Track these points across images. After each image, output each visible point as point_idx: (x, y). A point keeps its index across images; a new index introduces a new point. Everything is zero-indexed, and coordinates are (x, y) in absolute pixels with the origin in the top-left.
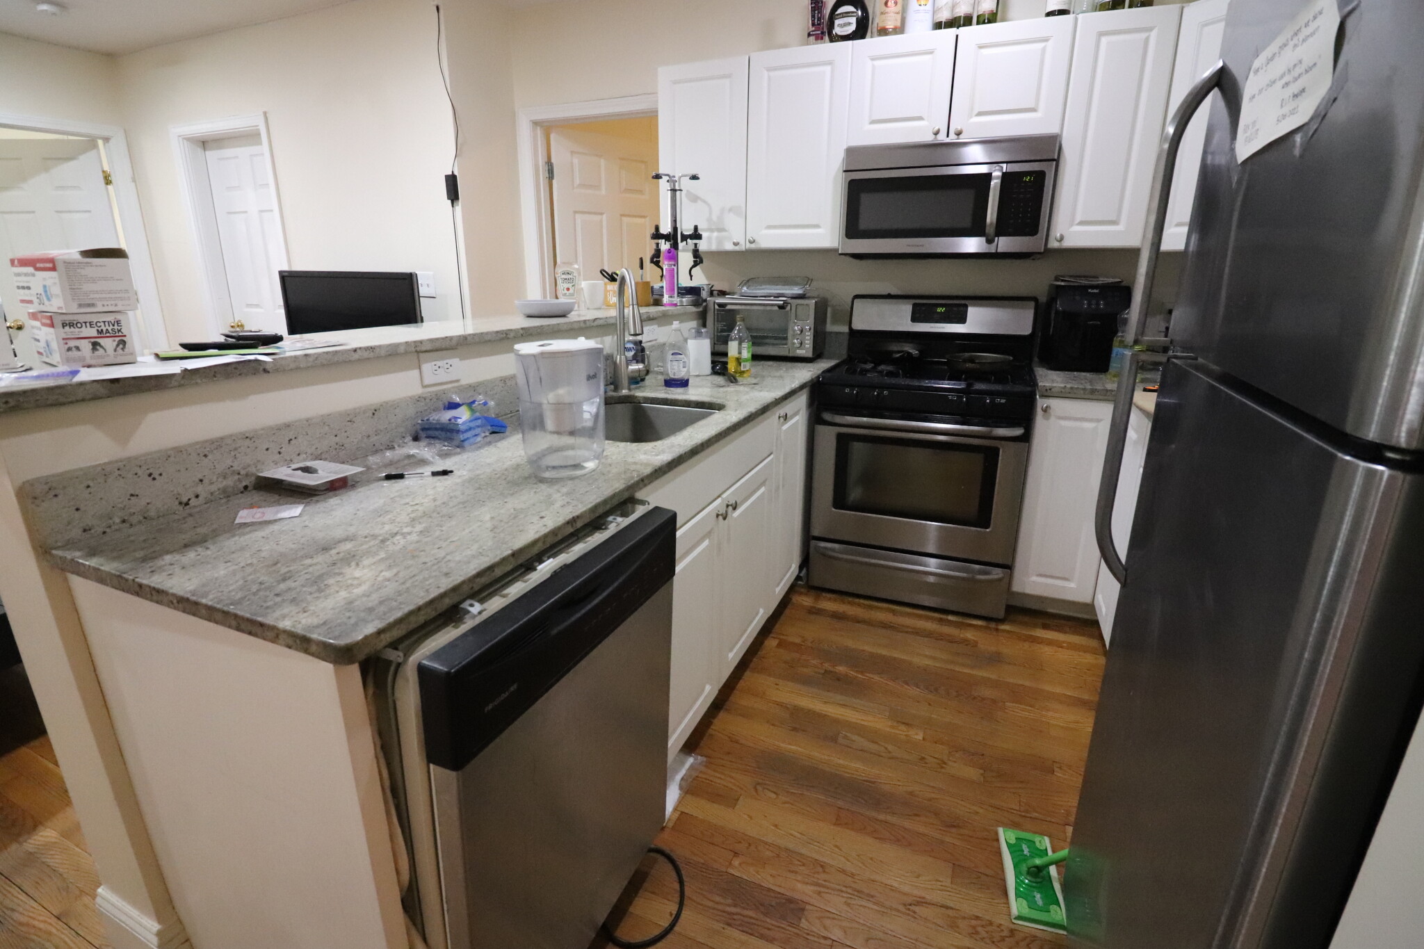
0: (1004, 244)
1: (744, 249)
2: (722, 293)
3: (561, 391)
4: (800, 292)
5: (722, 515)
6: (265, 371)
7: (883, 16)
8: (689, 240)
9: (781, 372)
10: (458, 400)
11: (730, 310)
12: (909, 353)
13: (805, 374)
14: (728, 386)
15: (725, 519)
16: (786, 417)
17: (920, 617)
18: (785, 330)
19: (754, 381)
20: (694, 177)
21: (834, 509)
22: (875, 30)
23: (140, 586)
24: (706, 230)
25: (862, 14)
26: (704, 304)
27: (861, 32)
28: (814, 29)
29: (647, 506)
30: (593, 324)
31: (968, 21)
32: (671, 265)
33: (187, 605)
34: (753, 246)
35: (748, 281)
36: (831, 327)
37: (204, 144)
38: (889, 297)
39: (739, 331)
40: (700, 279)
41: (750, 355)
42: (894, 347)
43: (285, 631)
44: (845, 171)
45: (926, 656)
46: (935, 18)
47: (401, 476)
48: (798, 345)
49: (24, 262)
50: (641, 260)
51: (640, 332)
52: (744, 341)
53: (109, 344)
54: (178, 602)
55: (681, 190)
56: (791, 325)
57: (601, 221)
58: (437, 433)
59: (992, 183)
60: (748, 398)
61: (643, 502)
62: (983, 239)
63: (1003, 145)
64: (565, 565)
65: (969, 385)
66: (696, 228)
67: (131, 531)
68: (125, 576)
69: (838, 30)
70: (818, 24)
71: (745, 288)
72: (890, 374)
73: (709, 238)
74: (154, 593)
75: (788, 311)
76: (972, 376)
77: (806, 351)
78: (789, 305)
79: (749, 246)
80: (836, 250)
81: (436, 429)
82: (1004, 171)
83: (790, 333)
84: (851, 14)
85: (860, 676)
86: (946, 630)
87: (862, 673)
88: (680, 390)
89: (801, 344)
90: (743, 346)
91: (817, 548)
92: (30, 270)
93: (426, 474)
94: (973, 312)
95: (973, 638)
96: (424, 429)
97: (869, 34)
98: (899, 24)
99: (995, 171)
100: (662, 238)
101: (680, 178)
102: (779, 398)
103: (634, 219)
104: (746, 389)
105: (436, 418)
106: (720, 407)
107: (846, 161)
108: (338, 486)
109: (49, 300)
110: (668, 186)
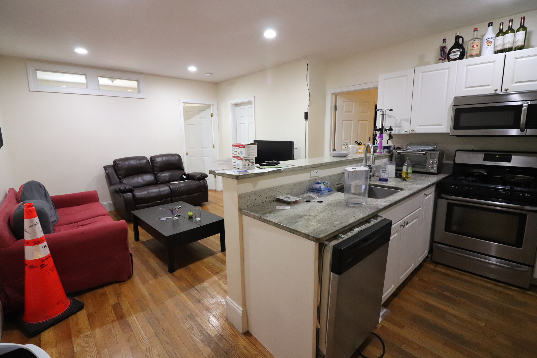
0: (529, 132)
1: (409, 133)
2: (399, 148)
3: (356, 181)
4: (432, 149)
5: (403, 226)
6: (281, 172)
7: (472, 51)
8: (387, 131)
9: (424, 178)
10: (320, 182)
11: (403, 155)
12: (482, 174)
13: (433, 179)
14: (403, 182)
15: (404, 227)
16: (427, 195)
17: (485, 281)
18: (426, 162)
19: (413, 181)
20: (391, 110)
21: (445, 232)
22: (468, 55)
23: (265, 220)
24: (394, 127)
25: (462, 50)
26: (392, 152)
27: (462, 57)
28: (441, 58)
29: (382, 218)
30: (355, 160)
31: (510, 49)
32: (381, 139)
33: (277, 225)
34: (413, 132)
35: (410, 144)
36: (445, 162)
37: (236, 105)
38: (473, 151)
39: (407, 163)
40: (390, 143)
41: (411, 171)
42: (475, 170)
43: (303, 233)
44: (454, 106)
45: (488, 297)
46: (495, 49)
47: (309, 201)
48: (431, 168)
49: (236, 146)
50: (370, 137)
51: (374, 163)
52: (409, 167)
53: (251, 164)
54: (275, 224)
55: (386, 114)
56: (428, 161)
57: (351, 123)
58: (315, 191)
59: (523, 108)
60: (412, 187)
61: (380, 217)
62: (519, 130)
63: (528, 94)
64: (361, 230)
65: (512, 188)
66: (391, 127)
67: (255, 208)
68: (261, 217)
69: (452, 57)
70: (443, 56)
71: (409, 147)
72: (472, 181)
73: (395, 130)
74: (268, 221)
75: (427, 156)
76: (512, 184)
77: (435, 170)
78: (428, 153)
79: (411, 132)
80: (449, 134)
81: (315, 190)
82: (529, 103)
83: (427, 164)
84: (457, 51)
85: (456, 298)
86: (498, 288)
87: (456, 297)
88: (385, 182)
89: (432, 168)
90: (409, 168)
91: (436, 246)
92: (238, 147)
93: (316, 202)
94: (514, 158)
95: (511, 294)
96: (311, 189)
97: (465, 57)
98: (478, 53)
99: (524, 104)
100: (377, 130)
101: (385, 110)
102: (424, 188)
103: (363, 121)
104: (410, 183)
105: (315, 186)
106: (402, 189)
107: (455, 102)
108: (296, 202)
109: (241, 154)
110: (381, 113)
